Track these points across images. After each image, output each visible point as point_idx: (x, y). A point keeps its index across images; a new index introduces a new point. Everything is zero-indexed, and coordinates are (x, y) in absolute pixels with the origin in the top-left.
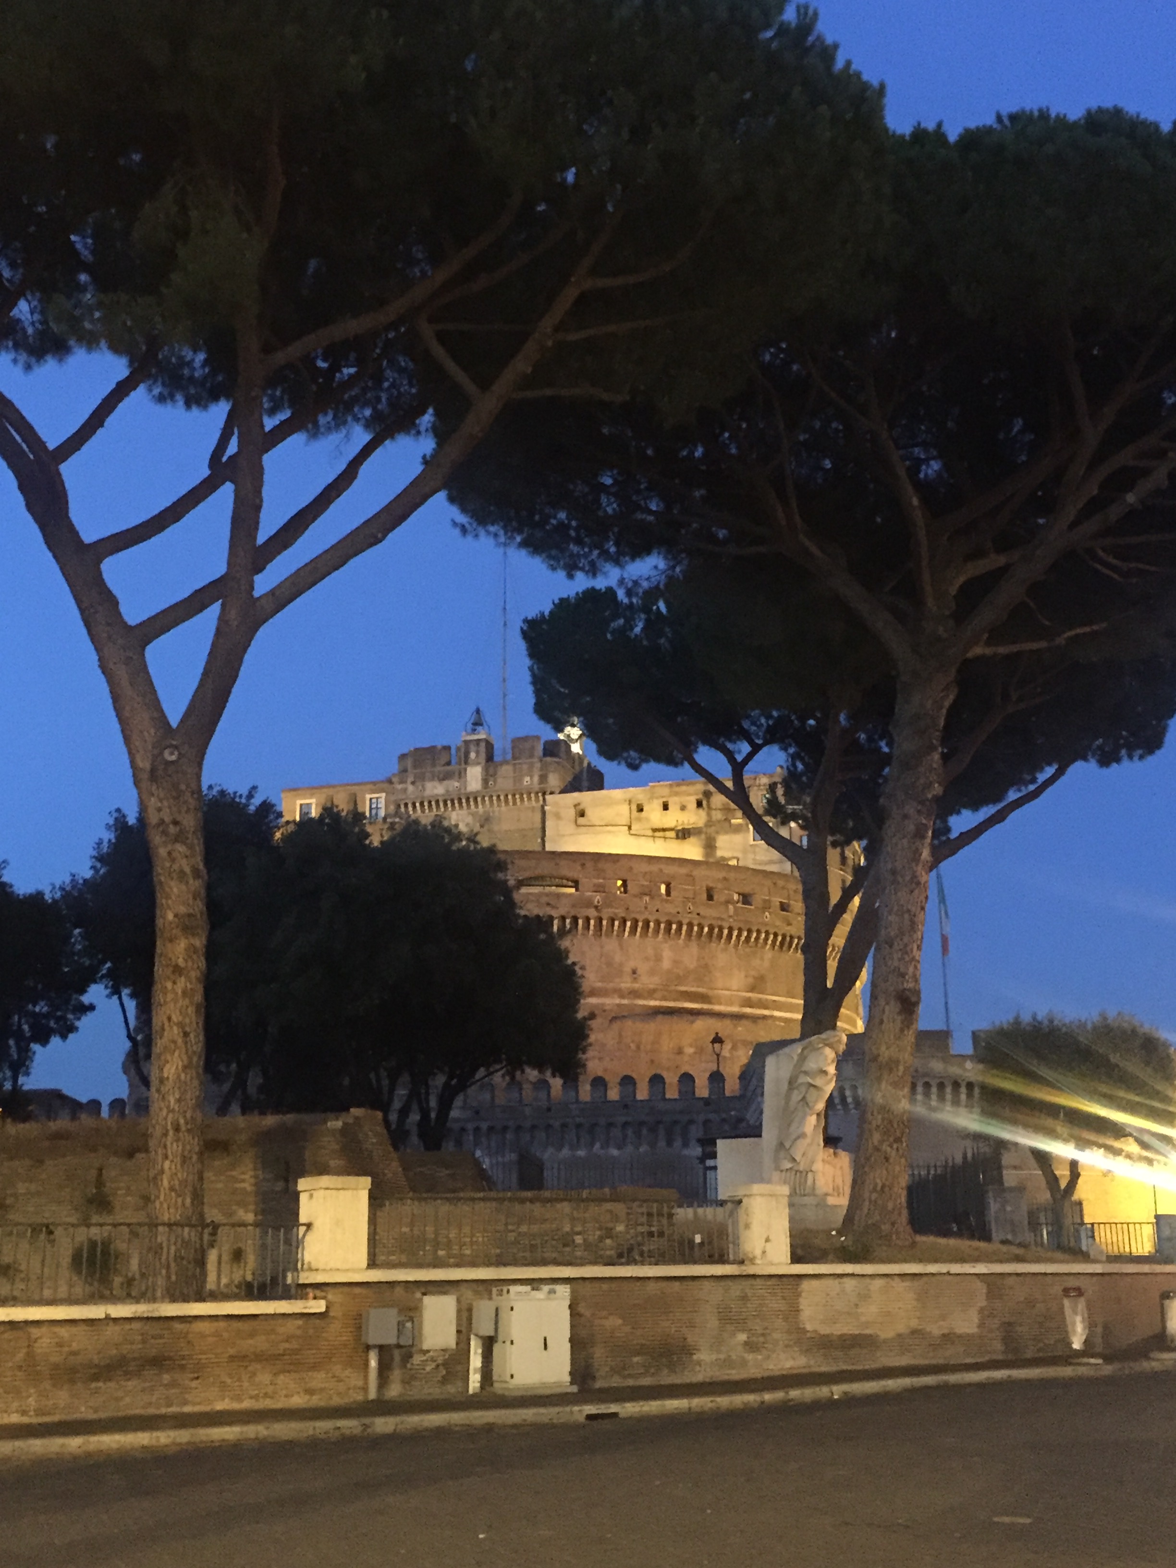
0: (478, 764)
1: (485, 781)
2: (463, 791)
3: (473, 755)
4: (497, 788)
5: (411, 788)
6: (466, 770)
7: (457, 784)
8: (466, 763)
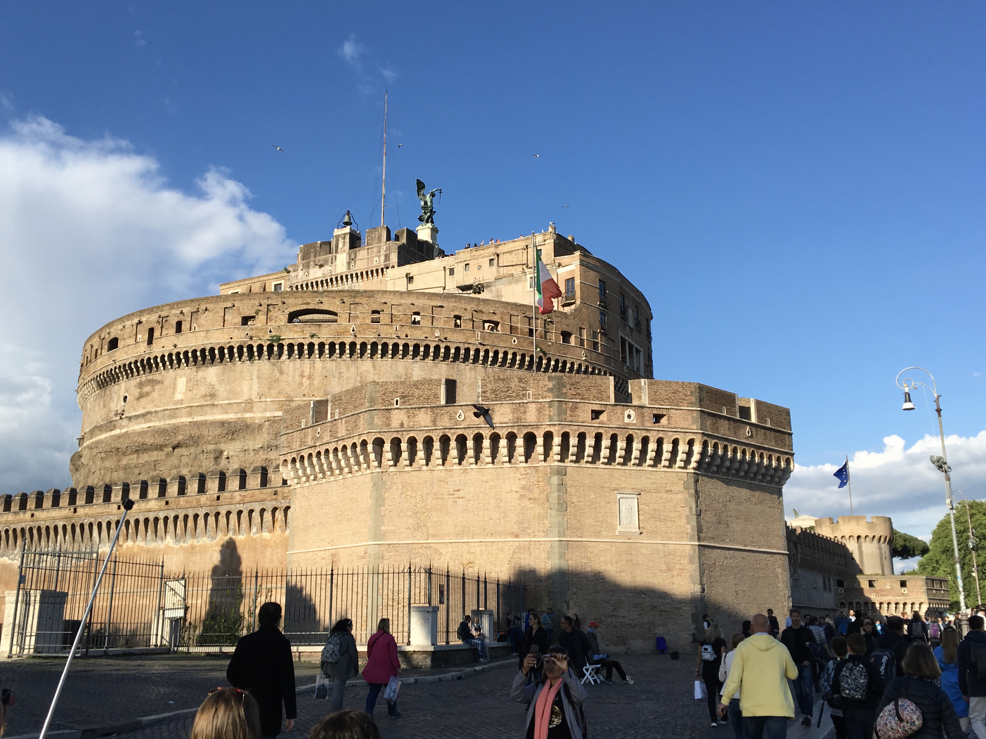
0: (344, 251)
1: (349, 263)
2: (333, 273)
3: (340, 246)
4: (356, 268)
5: (301, 273)
6: (336, 257)
7: (330, 268)
8: (337, 252)
